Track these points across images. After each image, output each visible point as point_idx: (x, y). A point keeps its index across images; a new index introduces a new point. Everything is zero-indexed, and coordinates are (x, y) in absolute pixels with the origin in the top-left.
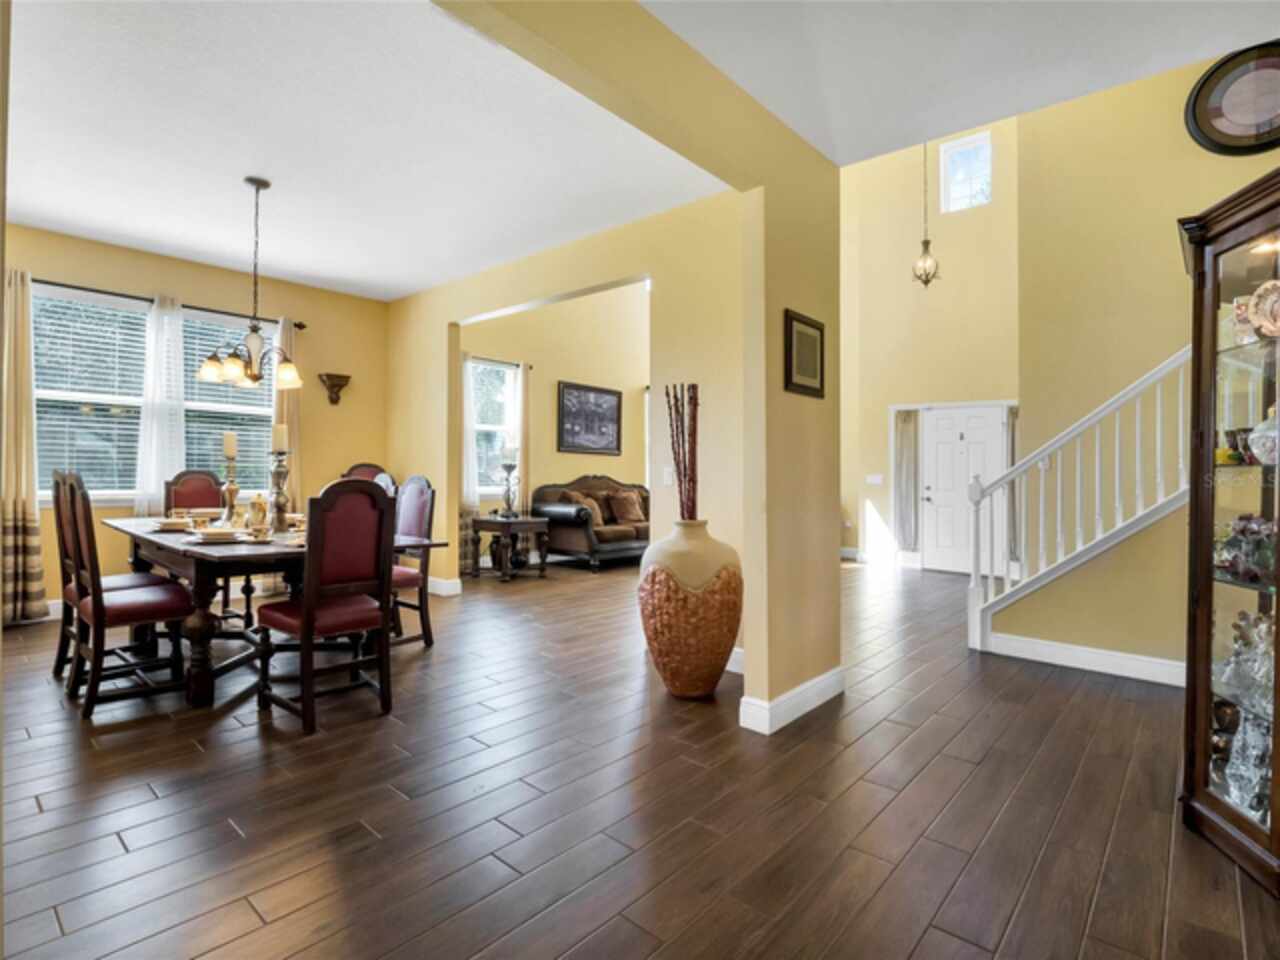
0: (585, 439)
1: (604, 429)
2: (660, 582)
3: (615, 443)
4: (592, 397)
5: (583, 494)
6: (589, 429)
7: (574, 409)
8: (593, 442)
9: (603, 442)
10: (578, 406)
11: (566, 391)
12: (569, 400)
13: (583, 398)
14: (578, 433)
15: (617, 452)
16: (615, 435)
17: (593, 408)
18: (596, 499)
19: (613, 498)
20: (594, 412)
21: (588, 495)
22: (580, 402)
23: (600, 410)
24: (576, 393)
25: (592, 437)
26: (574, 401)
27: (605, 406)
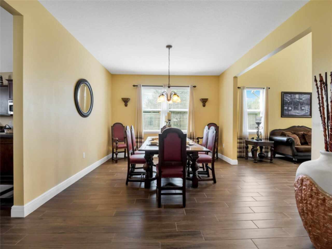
0: (293, 112)
1: (303, 108)
2: (306, 185)
3: (309, 113)
4: (297, 96)
5: (292, 133)
6: (296, 108)
7: (289, 102)
8: (298, 113)
9: (303, 113)
10: (290, 100)
11: (284, 95)
12: (286, 98)
13: (293, 97)
14: (290, 110)
15: (310, 117)
16: (309, 110)
17: (298, 100)
18: (297, 135)
19: (306, 135)
20: (299, 102)
21: (294, 133)
22: (291, 99)
23: (301, 101)
24: (289, 95)
25: (298, 111)
26: (289, 98)
27: (304, 99)
